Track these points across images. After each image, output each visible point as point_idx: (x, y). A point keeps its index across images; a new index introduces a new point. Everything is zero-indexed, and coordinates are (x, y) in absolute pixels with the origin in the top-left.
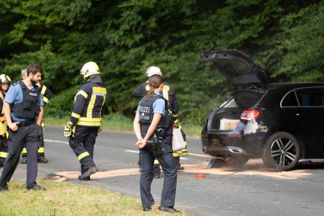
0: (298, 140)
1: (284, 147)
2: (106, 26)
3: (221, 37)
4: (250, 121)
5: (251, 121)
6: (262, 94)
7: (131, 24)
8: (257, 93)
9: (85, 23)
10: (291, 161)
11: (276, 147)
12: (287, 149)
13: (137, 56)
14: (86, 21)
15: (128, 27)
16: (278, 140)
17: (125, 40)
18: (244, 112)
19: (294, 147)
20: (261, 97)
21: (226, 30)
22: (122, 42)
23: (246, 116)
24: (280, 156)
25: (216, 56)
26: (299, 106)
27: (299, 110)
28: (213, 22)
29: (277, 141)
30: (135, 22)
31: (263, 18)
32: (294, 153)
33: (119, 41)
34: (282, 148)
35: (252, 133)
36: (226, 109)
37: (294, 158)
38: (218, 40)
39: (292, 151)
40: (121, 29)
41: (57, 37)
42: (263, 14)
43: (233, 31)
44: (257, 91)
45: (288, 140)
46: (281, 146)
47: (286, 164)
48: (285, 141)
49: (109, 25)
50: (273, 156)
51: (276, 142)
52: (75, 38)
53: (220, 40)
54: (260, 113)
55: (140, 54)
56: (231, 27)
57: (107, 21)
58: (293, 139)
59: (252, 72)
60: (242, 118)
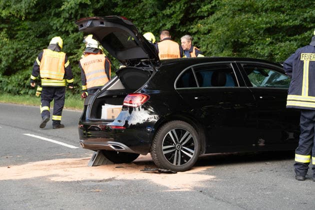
0: (197, 132)
1: (179, 140)
2: (50, 14)
3: (147, 24)
4: (135, 107)
5: (137, 109)
6: (152, 72)
7: (70, 12)
8: (146, 71)
9: (35, 14)
10: (188, 158)
11: (168, 141)
12: (184, 144)
13: (76, 39)
14: (36, 12)
15: (67, 15)
16: (172, 132)
17: (66, 27)
18: (128, 96)
19: (192, 140)
20: (150, 76)
21: (151, 16)
22: (64, 29)
23: (131, 102)
24: (174, 152)
25: (92, 24)
26: (198, 87)
27: (197, 93)
28: (139, 11)
29: (170, 133)
30: (73, 11)
31: (183, 5)
32: (193, 148)
33: (61, 27)
34: (176, 142)
35: (138, 124)
36: (110, 91)
37: (192, 154)
38: (145, 26)
39: (190, 145)
40: (62, 17)
41: (13, 25)
42: (182, 3)
43: (156, 17)
44: (144, 69)
45: (184, 132)
46: (175, 139)
47: (182, 163)
48: (180, 132)
49: (52, 14)
50: (165, 153)
51: (168, 134)
52: (26, 26)
53: (147, 26)
54: (148, 97)
55: (79, 38)
56: (155, 14)
57: (51, 10)
58: (191, 130)
59: (137, 45)
60: (125, 104)
